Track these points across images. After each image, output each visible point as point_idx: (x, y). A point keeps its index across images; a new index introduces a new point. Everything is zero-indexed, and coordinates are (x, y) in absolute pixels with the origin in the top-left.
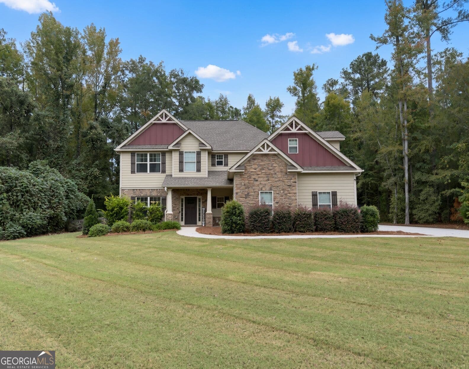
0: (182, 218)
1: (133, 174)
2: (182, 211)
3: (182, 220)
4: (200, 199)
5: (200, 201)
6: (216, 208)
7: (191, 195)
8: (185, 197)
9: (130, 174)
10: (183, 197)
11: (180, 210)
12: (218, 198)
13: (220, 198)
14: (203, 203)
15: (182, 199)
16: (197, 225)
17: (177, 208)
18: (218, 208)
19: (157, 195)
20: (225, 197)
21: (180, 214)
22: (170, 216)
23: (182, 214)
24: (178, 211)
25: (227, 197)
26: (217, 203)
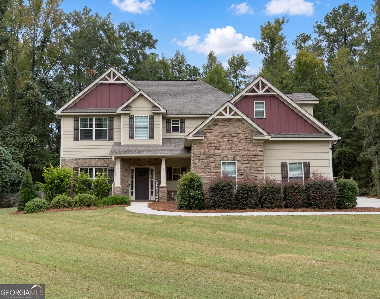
0: (132, 192)
1: (75, 142)
2: (132, 183)
3: (132, 194)
4: (152, 170)
5: (152, 173)
6: (171, 181)
7: (142, 166)
8: (136, 168)
9: (73, 141)
10: (134, 168)
11: (130, 183)
12: (174, 169)
13: (176, 169)
14: (156, 174)
15: (133, 170)
16: (150, 200)
17: (126, 180)
18: (173, 180)
19: (104, 165)
20: (182, 168)
21: (130, 187)
22: (119, 190)
23: (132, 187)
24: (128, 184)
25: (183, 168)
26: (172, 174)
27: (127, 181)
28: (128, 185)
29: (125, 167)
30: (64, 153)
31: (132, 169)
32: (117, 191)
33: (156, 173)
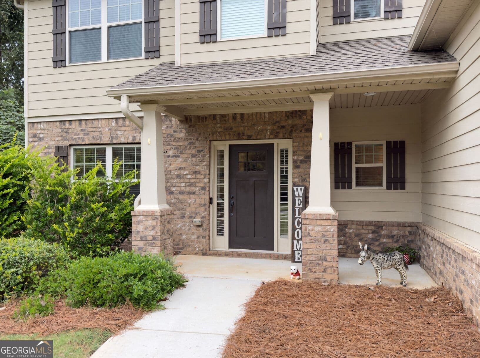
0: (220, 223)
1: (58, 70)
2: (221, 197)
3: (220, 232)
4: (284, 153)
5: (284, 160)
6: (350, 187)
7: (249, 138)
8: (231, 146)
9: (52, 70)
10: (224, 146)
11: (214, 194)
12: (359, 148)
13: (369, 148)
14: (296, 166)
15: (221, 154)
16: (275, 252)
17: (202, 185)
18: (357, 184)
19: (134, 138)
20: (388, 143)
21: (214, 208)
22: (150, 223)
23: (220, 207)
24: (205, 198)
25: (395, 143)
26: (354, 166)
27: (204, 189)
28: (207, 202)
29: (197, 143)
30: (33, 105)
31: (221, 148)
32: (146, 229)
33: (294, 162)
